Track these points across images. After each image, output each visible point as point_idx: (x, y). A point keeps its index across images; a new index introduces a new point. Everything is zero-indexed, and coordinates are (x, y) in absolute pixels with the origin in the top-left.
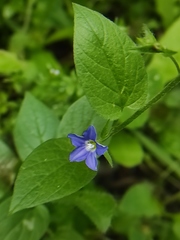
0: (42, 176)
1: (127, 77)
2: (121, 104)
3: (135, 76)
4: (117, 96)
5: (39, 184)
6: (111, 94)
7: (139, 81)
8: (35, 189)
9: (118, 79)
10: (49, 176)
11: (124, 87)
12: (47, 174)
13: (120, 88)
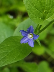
0: (7, 52)
1: (47, 5)
2: (44, 18)
3: (50, 4)
4: (42, 14)
5: (6, 55)
6: (39, 13)
7: (52, 7)
8: (4, 58)
9: (42, 6)
10: (11, 52)
11: (45, 10)
12: (10, 51)
13: (43, 10)
